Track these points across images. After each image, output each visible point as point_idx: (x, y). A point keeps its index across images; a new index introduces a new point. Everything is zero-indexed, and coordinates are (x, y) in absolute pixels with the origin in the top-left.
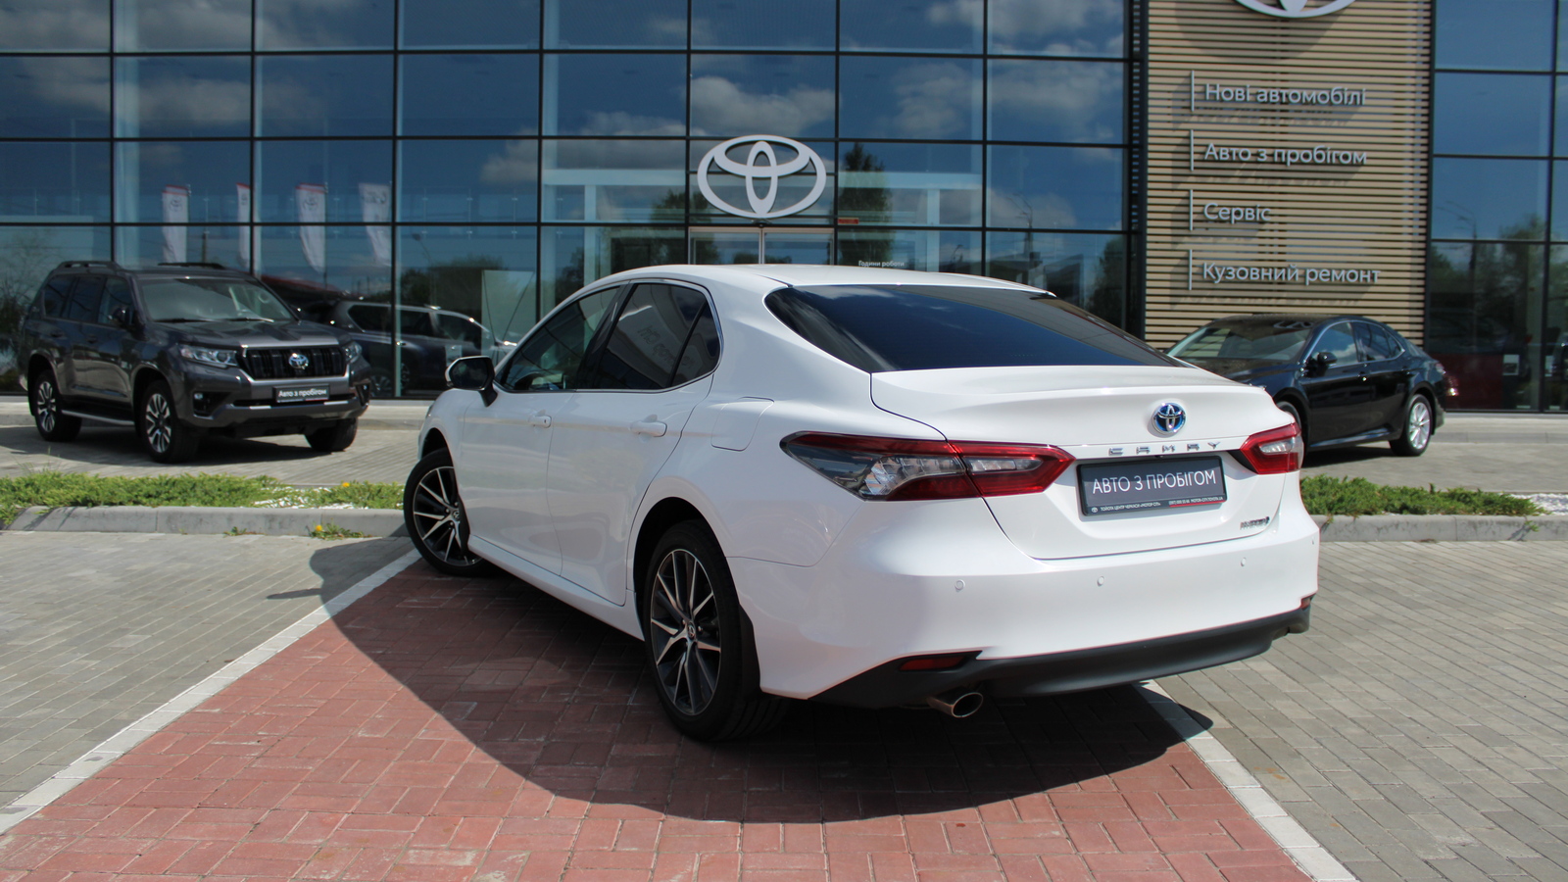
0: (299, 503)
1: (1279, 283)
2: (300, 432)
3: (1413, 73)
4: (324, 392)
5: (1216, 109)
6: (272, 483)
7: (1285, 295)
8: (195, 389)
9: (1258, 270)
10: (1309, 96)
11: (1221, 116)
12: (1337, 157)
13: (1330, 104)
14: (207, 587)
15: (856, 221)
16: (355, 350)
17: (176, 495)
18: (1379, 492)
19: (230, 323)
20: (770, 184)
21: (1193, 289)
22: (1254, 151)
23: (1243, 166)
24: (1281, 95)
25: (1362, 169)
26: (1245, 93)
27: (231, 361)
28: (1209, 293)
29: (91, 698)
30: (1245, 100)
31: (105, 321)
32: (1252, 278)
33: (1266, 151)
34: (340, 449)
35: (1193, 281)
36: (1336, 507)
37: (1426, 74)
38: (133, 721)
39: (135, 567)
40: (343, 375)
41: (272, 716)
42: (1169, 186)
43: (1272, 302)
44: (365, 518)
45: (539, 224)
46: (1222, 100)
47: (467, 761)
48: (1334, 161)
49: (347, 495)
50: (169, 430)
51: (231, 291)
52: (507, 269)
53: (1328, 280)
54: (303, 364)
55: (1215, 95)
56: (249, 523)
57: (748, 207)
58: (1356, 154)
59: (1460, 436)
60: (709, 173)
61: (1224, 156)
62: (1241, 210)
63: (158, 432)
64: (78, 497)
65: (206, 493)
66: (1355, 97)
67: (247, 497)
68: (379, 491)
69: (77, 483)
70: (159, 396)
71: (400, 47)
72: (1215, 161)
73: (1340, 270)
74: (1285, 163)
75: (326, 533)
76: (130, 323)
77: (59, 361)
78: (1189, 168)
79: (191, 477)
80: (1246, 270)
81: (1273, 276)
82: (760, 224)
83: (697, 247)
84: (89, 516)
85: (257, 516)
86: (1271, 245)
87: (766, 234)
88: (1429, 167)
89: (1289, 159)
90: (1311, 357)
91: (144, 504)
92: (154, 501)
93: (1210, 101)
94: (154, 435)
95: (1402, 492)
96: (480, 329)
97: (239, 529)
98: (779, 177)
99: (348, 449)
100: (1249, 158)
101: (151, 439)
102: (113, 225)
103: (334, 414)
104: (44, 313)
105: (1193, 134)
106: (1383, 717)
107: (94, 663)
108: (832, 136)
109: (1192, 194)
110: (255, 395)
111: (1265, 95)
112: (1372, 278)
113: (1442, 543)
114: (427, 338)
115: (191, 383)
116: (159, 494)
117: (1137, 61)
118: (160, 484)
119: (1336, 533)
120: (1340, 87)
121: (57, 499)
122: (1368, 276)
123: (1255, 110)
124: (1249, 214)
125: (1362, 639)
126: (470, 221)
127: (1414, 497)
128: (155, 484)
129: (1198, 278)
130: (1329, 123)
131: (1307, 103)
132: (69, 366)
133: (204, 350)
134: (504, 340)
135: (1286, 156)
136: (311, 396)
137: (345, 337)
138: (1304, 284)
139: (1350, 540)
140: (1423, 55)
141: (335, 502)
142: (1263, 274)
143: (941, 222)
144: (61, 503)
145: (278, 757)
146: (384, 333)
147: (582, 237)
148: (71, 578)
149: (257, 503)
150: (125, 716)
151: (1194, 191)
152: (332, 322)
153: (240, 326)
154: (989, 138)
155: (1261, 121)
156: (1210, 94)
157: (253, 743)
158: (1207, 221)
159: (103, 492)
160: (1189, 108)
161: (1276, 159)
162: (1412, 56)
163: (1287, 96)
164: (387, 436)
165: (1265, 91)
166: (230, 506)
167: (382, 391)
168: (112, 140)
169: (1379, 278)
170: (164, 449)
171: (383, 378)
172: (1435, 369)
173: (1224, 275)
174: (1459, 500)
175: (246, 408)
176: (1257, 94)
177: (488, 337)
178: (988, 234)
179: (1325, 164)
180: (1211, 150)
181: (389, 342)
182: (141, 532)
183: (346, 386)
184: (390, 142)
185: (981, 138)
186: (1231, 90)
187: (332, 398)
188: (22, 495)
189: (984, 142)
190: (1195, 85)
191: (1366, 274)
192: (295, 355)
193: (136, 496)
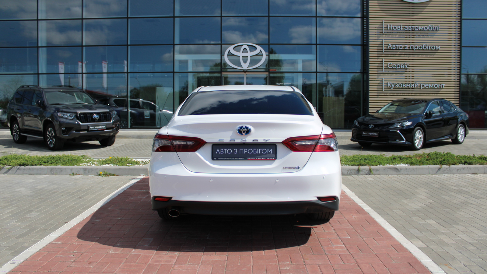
0: (95, 164)
1: (412, 89)
2: (97, 140)
3: (455, 20)
4: (104, 127)
5: (391, 32)
6: (86, 157)
7: (414, 92)
8: (62, 126)
9: (405, 84)
10: (421, 28)
11: (392, 35)
12: (431, 48)
13: (428, 30)
14: (62, 194)
15: (276, 70)
16: (114, 113)
17: (54, 162)
18: (456, 157)
19: (74, 105)
20: (248, 58)
21: (384, 91)
22: (404, 46)
23: (400, 51)
24: (412, 28)
25: (439, 51)
26: (401, 27)
27: (74, 117)
28: (389, 92)
29: (16, 238)
30: (401, 30)
31: (34, 105)
32: (403, 87)
33: (407, 46)
34: (110, 145)
35: (384, 88)
36: (443, 162)
37: (459, 20)
38: (29, 247)
39: (38, 187)
40: (111, 121)
41: (80, 244)
42: (376, 58)
43: (410, 94)
44: (116, 169)
45: (174, 72)
46: (393, 30)
47: (149, 263)
48: (430, 49)
49: (111, 161)
50: (54, 140)
51: (75, 94)
52: (164, 87)
53: (428, 87)
54: (97, 118)
55: (391, 28)
56: (78, 171)
57: (241, 66)
58: (437, 47)
59: (473, 137)
60: (228, 55)
61: (394, 48)
62: (400, 65)
63: (51, 140)
64: (21, 163)
65: (64, 161)
66: (436, 28)
67: (78, 162)
68: (122, 160)
69: (22, 158)
70: (51, 128)
71: (129, 16)
72: (391, 49)
73: (432, 84)
74: (414, 50)
75: (103, 175)
76: (42, 105)
77: (20, 117)
78: (383, 52)
79: (59, 156)
80: (402, 85)
81: (410, 86)
82: (245, 71)
83: (224, 79)
84: (25, 169)
85: (80, 169)
86: (409, 76)
87: (246, 75)
88: (460, 50)
89: (415, 48)
90: (426, 112)
91: (43, 165)
92: (47, 164)
93: (389, 30)
94: (50, 141)
95: (464, 157)
96: (155, 106)
97: (74, 173)
98: (251, 56)
99: (112, 145)
100: (402, 48)
101: (49, 143)
102: (38, 74)
103: (108, 134)
104: (15, 102)
105: (384, 41)
106: (481, 242)
107: (19, 223)
108: (268, 43)
109: (384, 60)
110: (82, 128)
111: (407, 28)
112: (442, 86)
113: (479, 174)
114: (138, 109)
115: (61, 124)
116: (48, 161)
117: (365, 17)
118: (49, 158)
119: (443, 171)
120: (431, 25)
121: (14, 163)
122: (441, 86)
123: (403, 33)
124: (402, 66)
125: (463, 210)
126: (152, 71)
127: (469, 159)
128: (47, 158)
129: (386, 87)
130: (428, 37)
131: (420, 30)
132: (23, 119)
133: (65, 114)
134: (163, 109)
135: (414, 47)
136: (100, 128)
137: (111, 109)
138: (420, 89)
139: (448, 174)
140: (458, 14)
141: (107, 164)
142: (407, 85)
143: (303, 70)
144: (15, 165)
145: (80, 262)
146: (125, 108)
147: (188, 77)
148: (16, 191)
149: (81, 164)
150: (27, 245)
151: (384, 59)
152: (108, 104)
153: (78, 105)
154: (318, 43)
155: (406, 36)
156: (389, 28)
157: (72, 256)
158: (389, 69)
159: (30, 161)
160: (383, 32)
161: (411, 48)
162: (455, 14)
163: (414, 28)
164: (126, 141)
165: (407, 27)
166: (72, 165)
167: (124, 126)
168: (38, 47)
169: (444, 86)
170: (53, 146)
171: (125, 122)
172: (466, 116)
173: (394, 86)
174: (483, 160)
175: (79, 132)
176: (404, 27)
177: (158, 109)
178: (318, 73)
179: (427, 50)
180: (390, 46)
181: (126, 111)
182: (42, 174)
183: (112, 125)
184: (126, 46)
185: (315, 43)
186: (396, 26)
187: (107, 129)
188: (3, 162)
189: (316, 44)
190: (384, 25)
191: (440, 85)
192: (95, 115)
193: (41, 162)
